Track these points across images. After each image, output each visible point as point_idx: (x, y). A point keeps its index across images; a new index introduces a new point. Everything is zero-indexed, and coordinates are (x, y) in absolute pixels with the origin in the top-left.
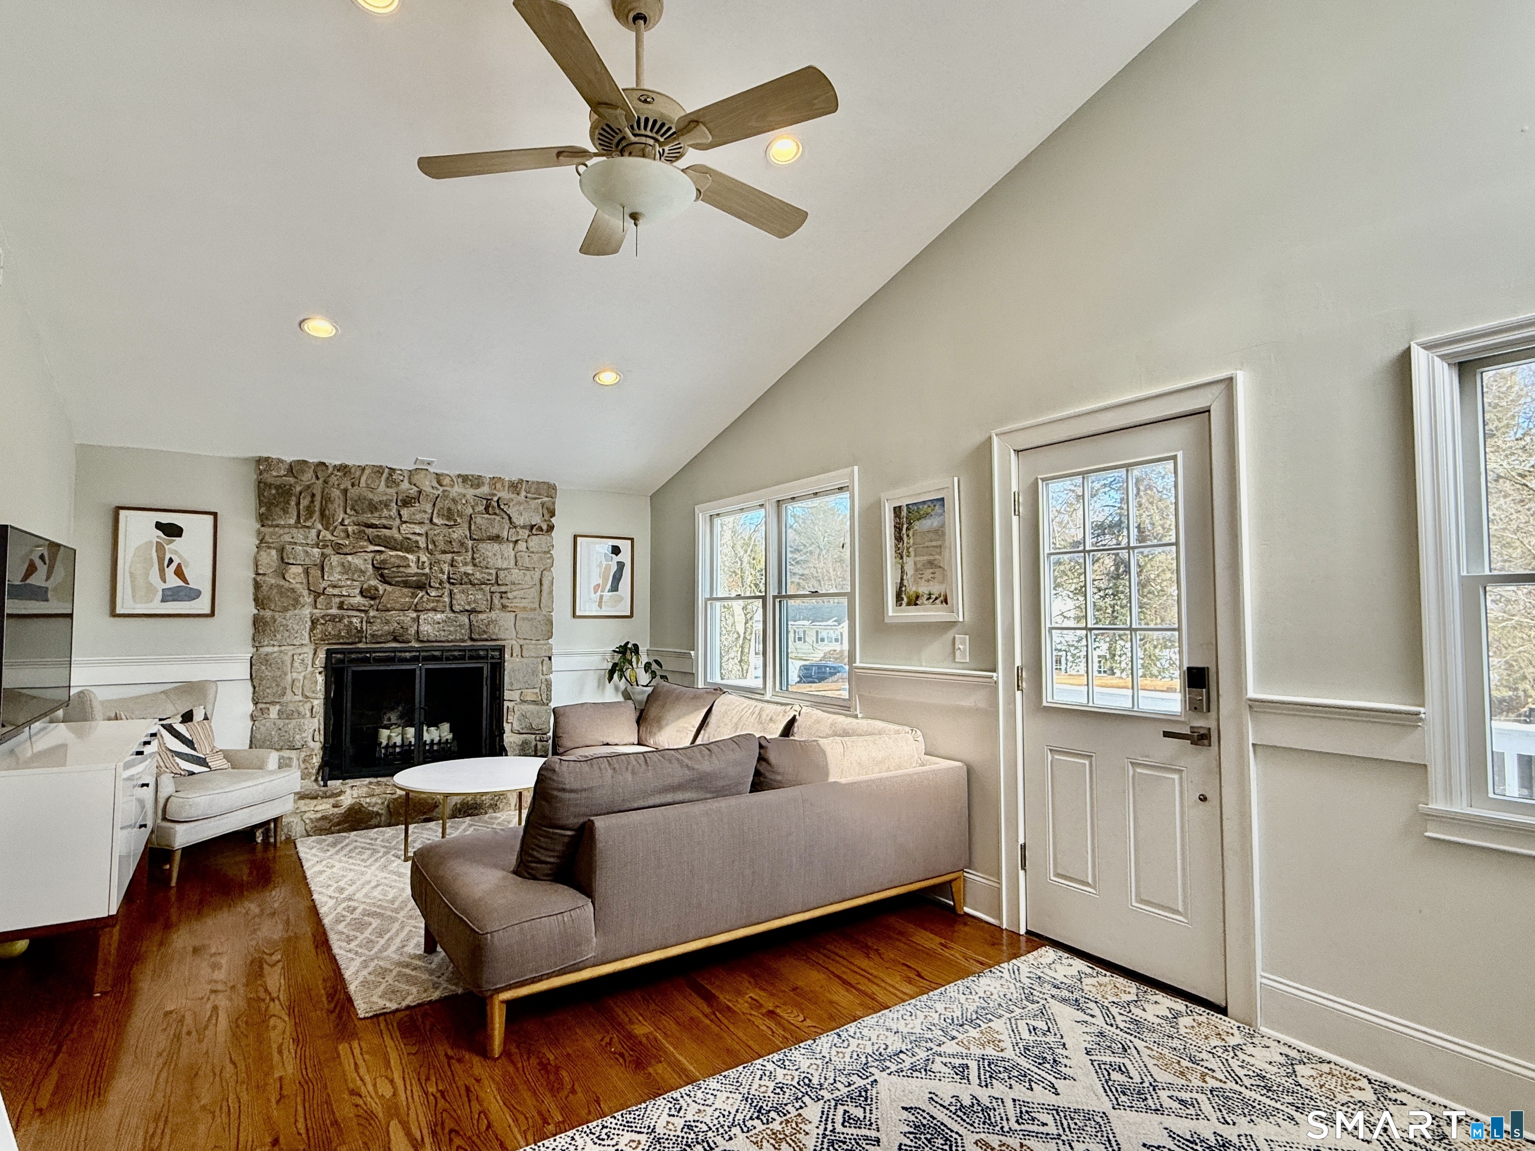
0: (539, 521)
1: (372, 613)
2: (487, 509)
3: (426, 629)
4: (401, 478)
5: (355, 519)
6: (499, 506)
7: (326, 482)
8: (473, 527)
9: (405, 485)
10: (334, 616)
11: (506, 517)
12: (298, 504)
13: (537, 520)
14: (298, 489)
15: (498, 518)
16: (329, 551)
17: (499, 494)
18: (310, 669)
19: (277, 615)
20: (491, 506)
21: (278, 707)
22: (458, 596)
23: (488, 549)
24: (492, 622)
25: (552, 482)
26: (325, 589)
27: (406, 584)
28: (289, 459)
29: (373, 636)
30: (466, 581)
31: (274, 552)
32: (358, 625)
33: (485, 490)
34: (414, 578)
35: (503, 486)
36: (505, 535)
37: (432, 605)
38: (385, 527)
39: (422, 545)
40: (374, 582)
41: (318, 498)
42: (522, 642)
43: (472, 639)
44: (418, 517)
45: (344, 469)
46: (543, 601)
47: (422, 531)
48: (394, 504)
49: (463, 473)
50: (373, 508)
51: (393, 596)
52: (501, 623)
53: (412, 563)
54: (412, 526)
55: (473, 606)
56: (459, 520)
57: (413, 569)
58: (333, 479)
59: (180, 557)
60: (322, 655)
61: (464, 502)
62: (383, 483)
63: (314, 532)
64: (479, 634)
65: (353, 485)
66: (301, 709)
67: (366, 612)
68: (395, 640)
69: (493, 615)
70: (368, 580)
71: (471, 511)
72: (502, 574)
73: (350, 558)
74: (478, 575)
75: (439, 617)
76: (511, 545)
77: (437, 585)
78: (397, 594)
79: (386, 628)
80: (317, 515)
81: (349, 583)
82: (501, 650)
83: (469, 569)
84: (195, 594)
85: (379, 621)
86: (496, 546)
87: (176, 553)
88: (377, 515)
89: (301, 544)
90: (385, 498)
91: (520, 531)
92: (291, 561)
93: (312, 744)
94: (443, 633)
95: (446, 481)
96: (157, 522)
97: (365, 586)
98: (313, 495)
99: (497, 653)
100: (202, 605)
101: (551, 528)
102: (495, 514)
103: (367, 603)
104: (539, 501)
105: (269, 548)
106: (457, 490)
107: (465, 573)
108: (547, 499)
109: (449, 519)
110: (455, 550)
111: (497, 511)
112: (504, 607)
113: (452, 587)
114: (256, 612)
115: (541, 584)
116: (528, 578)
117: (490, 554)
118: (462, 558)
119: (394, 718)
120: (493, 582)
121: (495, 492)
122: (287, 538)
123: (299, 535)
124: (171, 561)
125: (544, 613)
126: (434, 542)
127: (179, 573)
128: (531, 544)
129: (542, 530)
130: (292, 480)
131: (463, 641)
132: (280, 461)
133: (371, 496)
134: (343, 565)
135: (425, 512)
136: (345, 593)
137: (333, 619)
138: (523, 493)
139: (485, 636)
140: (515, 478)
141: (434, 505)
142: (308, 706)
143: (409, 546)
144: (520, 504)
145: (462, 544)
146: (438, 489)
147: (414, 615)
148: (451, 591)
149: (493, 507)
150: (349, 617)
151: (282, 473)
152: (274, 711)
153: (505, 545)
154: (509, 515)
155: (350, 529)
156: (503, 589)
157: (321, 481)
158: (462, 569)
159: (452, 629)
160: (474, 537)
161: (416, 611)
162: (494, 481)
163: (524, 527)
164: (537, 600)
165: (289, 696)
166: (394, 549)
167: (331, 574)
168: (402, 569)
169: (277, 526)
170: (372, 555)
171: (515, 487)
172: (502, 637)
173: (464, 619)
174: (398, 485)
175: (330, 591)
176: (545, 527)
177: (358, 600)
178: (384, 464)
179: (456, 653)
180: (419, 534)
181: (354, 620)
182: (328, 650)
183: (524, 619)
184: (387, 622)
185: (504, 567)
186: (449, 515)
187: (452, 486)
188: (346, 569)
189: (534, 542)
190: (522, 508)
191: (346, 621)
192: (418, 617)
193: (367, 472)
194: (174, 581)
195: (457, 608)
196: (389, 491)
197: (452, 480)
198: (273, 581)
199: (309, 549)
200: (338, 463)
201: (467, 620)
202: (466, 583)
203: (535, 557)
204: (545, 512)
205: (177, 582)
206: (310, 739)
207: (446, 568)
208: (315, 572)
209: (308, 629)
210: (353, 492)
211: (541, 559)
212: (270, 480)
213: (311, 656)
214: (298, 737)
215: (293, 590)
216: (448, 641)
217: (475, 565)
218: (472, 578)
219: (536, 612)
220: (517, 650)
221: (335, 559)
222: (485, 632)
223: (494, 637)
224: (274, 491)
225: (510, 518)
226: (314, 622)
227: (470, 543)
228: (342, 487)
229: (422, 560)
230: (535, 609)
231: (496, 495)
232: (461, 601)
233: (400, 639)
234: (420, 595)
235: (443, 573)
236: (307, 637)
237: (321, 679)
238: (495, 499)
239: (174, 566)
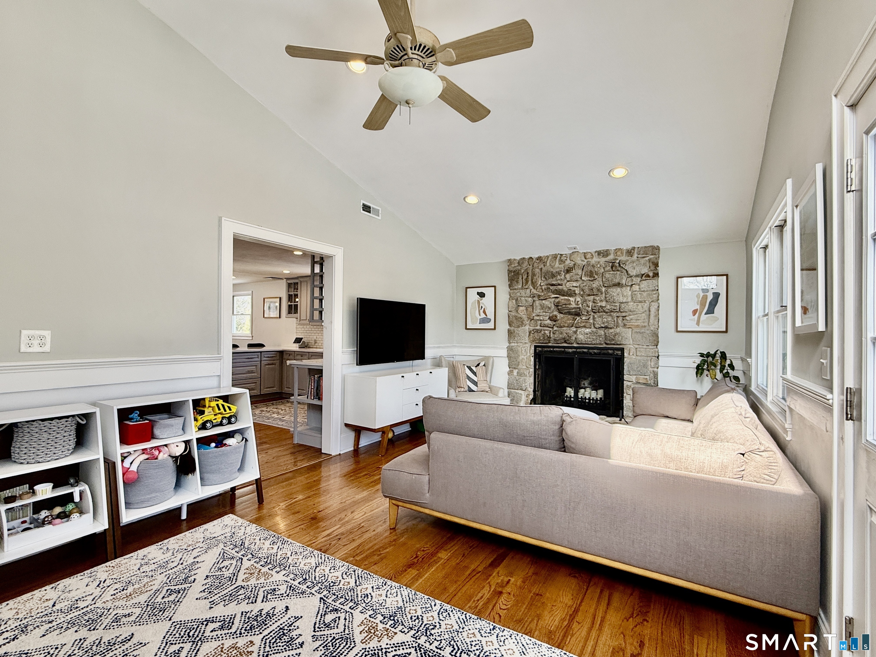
0: (647, 271)
1: (555, 328)
2: (612, 267)
3: (581, 337)
4: (565, 258)
5: (546, 282)
6: (620, 265)
7: (533, 266)
8: (604, 280)
9: (568, 262)
10: (538, 330)
11: (625, 271)
12: (522, 279)
13: (645, 270)
14: (522, 271)
15: (618, 273)
16: (536, 299)
17: (619, 258)
18: (528, 354)
19: (515, 329)
20: (614, 266)
21: (517, 370)
22: (597, 319)
23: (615, 292)
24: (617, 334)
25: (656, 245)
26: (533, 317)
27: (570, 313)
28: (518, 258)
29: (555, 340)
30: (601, 310)
31: (514, 301)
32: (548, 334)
33: (611, 257)
34: (573, 310)
35: (622, 253)
36: (624, 282)
37: (583, 324)
38: (559, 285)
39: (577, 292)
40: (556, 313)
41: (530, 274)
42: (637, 346)
43: (606, 344)
44: (575, 278)
45: (539, 258)
46: (651, 321)
47: (578, 285)
48: (562, 273)
49: (598, 250)
50: (553, 276)
51: (564, 320)
52: (623, 334)
53: (573, 302)
54: (572, 283)
55: (606, 324)
56: (596, 277)
57: (573, 305)
58: (536, 265)
59: (484, 305)
60: (533, 348)
61: (599, 266)
62: (557, 262)
63: (528, 290)
64: (609, 340)
65: (544, 266)
66: (525, 372)
67: (553, 328)
68: (565, 342)
69: (618, 330)
70: (553, 312)
71: (603, 270)
72: (623, 306)
73: (544, 301)
74: (608, 307)
75: (588, 330)
76: (629, 288)
77: (586, 314)
78: (566, 319)
79: (561, 336)
80: (530, 282)
81: (544, 314)
82: (622, 350)
83: (604, 304)
84: (489, 321)
85: (557, 332)
86: (619, 289)
87: (483, 304)
88: (554, 279)
89: (525, 297)
90: (558, 270)
91: (634, 279)
92: (520, 305)
93: (529, 389)
94: (589, 340)
95: (589, 256)
96: (478, 292)
97: (551, 315)
98: (528, 273)
99: (620, 352)
100: (491, 325)
101: (656, 275)
102: (618, 270)
103: (551, 324)
104: (647, 259)
105: (513, 299)
106: (596, 259)
107: (601, 306)
108: (652, 256)
109: (591, 277)
110: (595, 293)
111: (619, 269)
112: (625, 325)
113: (594, 314)
114: (509, 327)
115: (650, 311)
116: (640, 307)
117: (615, 295)
118: (599, 298)
119: (586, 385)
120: (618, 310)
121: (617, 257)
122: (518, 294)
123: (523, 292)
124: (482, 307)
125: (652, 329)
126: (583, 290)
127: (484, 312)
128: (642, 286)
129: (648, 276)
130: (519, 267)
131: (602, 344)
132: (515, 260)
133: (552, 270)
134: (541, 305)
135: (578, 274)
136: (541, 319)
137: (537, 331)
138: (635, 255)
139: (613, 342)
140: (629, 247)
141: (583, 269)
142: (528, 371)
143: (570, 293)
144: (633, 262)
145: (599, 290)
146: (584, 261)
147: (575, 329)
148: (594, 316)
149: (616, 267)
150: (544, 330)
151: (516, 265)
152: (515, 372)
153: (624, 288)
154: (626, 270)
155: (543, 287)
156: (624, 314)
157: (531, 266)
158: (599, 304)
159: (594, 337)
160: (605, 285)
161: (576, 327)
162: (616, 250)
163: (637, 276)
164: (647, 320)
165: (520, 366)
166: (563, 295)
167: (536, 310)
168: (568, 306)
169: (515, 289)
170: (554, 299)
171: (630, 252)
172: (624, 343)
173: (602, 332)
174: (564, 262)
175: (536, 318)
176: (651, 274)
177: (549, 322)
178: (557, 253)
179: (595, 351)
180: (576, 287)
181: (546, 332)
182: (535, 346)
183: (637, 332)
184: (562, 333)
185: (624, 301)
186: (591, 274)
187: (592, 258)
188: (542, 307)
189: (645, 284)
190: (635, 264)
191: (542, 332)
192: (577, 330)
193: (550, 258)
194: (483, 316)
195: (597, 326)
196: (560, 266)
197: (592, 255)
198: (514, 314)
199: (527, 298)
200: (537, 256)
201: (603, 333)
202: (601, 312)
203: (645, 294)
204: (651, 264)
205: (484, 316)
206: (528, 387)
207: (590, 304)
208: (530, 309)
209: (527, 336)
210: (544, 269)
211: (649, 295)
212: (512, 269)
213: (529, 348)
214: (524, 385)
215: (521, 318)
216: (592, 344)
217: (607, 301)
218: (605, 309)
219: (646, 328)
220: (633, 351)
221: (537, 303)
222: (614, 340)
223: (618, 343)
224: (513, 274)
225: (627, 272)
226: (530, 332)
227: (604, 289)
228: (540, 268)
229: (577, 300)
230: (645, 327)
231: (616, 259)
232: (599, 322)
233: (568, 342)
234: (577, 319)
235: (589, 307)
236: (527, 338)
237: (532, 359)
238: (618, 261)
239: (483, 309)
